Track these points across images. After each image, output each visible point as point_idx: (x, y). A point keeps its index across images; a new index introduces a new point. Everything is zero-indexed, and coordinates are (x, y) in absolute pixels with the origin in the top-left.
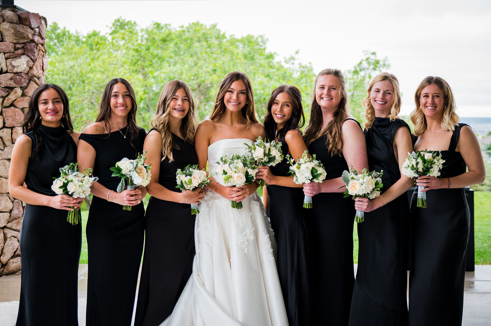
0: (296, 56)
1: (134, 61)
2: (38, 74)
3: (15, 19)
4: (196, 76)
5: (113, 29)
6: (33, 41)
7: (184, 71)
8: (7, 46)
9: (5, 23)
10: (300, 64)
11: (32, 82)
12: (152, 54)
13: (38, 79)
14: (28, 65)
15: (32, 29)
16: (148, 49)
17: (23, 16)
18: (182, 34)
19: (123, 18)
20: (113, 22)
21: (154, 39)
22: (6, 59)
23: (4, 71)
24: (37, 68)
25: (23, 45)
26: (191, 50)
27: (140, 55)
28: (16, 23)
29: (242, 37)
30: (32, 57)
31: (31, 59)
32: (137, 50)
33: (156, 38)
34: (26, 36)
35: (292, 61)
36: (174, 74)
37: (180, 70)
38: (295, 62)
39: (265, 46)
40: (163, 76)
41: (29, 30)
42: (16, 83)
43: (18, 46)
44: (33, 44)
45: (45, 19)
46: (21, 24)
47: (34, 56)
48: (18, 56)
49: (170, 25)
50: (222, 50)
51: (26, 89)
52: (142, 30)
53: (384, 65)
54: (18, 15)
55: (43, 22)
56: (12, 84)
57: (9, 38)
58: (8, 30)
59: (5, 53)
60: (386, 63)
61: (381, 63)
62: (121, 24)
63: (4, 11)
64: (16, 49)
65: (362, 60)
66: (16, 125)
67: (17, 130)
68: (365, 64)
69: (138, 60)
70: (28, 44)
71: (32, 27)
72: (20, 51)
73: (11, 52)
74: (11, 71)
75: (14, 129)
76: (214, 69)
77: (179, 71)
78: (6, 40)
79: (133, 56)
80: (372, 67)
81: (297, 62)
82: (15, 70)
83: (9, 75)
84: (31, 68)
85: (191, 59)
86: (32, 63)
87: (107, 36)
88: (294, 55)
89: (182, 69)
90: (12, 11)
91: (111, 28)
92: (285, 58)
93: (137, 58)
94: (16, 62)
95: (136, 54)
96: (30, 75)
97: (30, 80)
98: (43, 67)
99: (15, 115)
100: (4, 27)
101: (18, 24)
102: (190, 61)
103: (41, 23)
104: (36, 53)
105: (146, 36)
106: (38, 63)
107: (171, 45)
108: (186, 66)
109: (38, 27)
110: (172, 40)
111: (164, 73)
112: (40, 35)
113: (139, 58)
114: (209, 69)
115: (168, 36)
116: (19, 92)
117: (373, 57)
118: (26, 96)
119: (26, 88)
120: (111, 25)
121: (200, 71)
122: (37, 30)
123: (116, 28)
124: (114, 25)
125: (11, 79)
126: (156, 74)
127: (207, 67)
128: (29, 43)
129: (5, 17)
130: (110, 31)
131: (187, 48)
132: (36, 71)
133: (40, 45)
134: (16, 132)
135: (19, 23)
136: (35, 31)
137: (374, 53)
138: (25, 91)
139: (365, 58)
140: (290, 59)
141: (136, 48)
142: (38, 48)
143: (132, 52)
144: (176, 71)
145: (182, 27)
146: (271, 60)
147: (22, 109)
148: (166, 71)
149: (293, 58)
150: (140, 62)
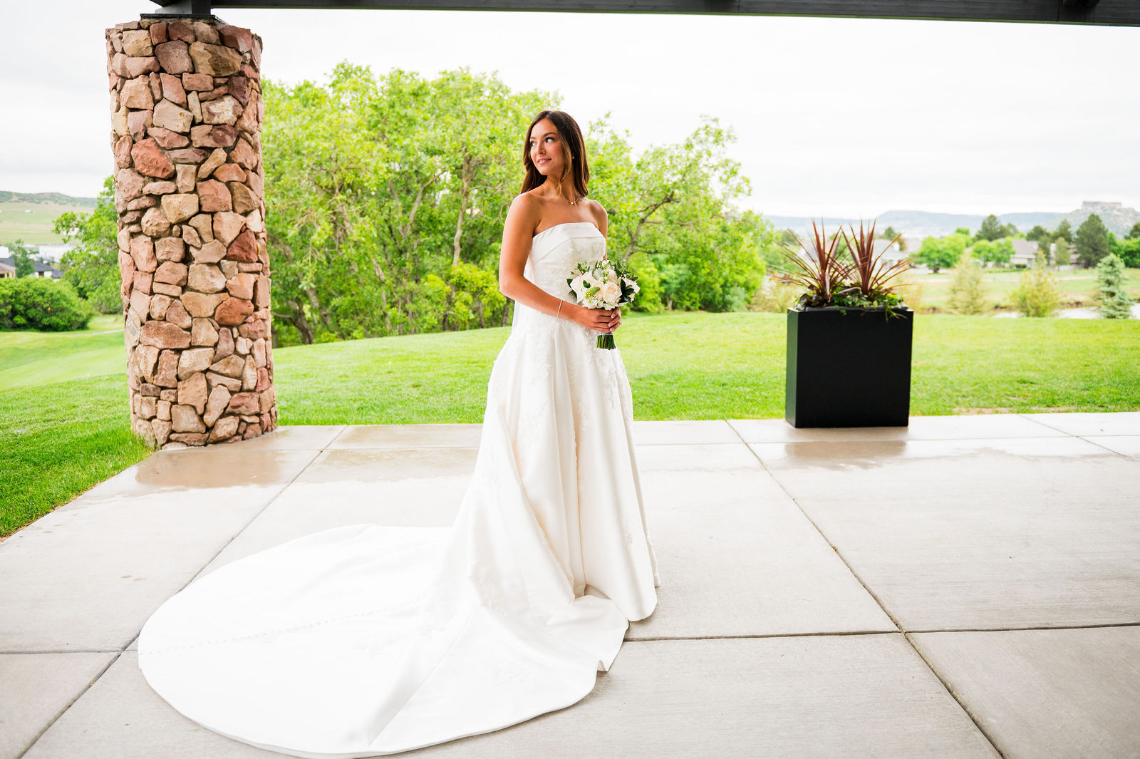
0: (608, 121)
1: (372, 124)
2: (250, 127)
3: (214, 37)
4: (465, 147)
5: (335, 78)
6: (241, 74)
7: (448, 138)
8: (202, 81)
9: (198, 43)
10: (611, 132)
11: (241, 140)
12: (398, 113)
13: (251, 135)
14: (234, 113)
15: (241, 54)
16: (392, 106)
17: (227, 33)
18: (445, 83)
19: (350, 62)
20: (335, 67)
21: (401, 92)
22: (201, 102)
23: (197, 121)
24: (249, 118)
25: (227, 79)
26: (458, 107)
27: (382, 114)
28: (214, 44)
30: (242, 100)
31: (240, 103)
32: (376, 106)
33: (405, 90)
34: (230, 64)
35: (601, 128)
36: (433, 142)
37: (441, 136)
38: (604, 129)
40: (417, 145)
41: (237, 56)
42: (216, 142)
43: (219, 81)
44: (242, 79)
45: (259, 39)
46: (225, 45)
47: (244, 98)
48: (220, 98)
49: (418, 75)
50: (503, 109)
51: (233, 152)
52: (383, 78)
53: (729, 137)
54: (219, 31)
55: (256, 43)
56: (209, 142)
57: (204, 67)
58: (203, 55)
59: (198, 93)
60: (732, 134)
61: (724, 134)
62: (346, 71)
63: (196, 23)
64: (216, 86)
65: (699, 129)
66: (218, 209)
67: (220, 217)
68: (702, 135)
69: (378, 122)
70: (234, 78)
71: (241, 50)
72: (222, 90)
73: (208, 91)
74: (209, 122)
75: (215, 215)
76: (492, 136)
77: (440, 139)
78: (200, 70)
79: (372, 115)
80: (711, 139)
81: (606, 130)
82: (215, 120)
83: (207, 128)
84: (239, 117)
85: (458, 121)
86: (242, 110)
87: (326, 88)
88: (603, 119)
89: (444, 136)
90: (209, 24)
91: (331, 77)
93: (376, 118)
94: (216, 108)
95: (376, 113)
96: (239, 129)
97: (238, 137)
98: (257, 116)
99: (217, 193)
100: (197, 49)
101: (218, 45)
102: (457, 124)
103: (253, 45)
104: (247, 95)
105: (387, 88)
106: (250, 109)
107: (428, 99)
108: (451, 131)
109: (250, 52)
110: (427, 93)
111: (418, 141)
112: (252, 64)
113: (380, 119)
114: (485, 137)
115: (421, 88)
116: (221, 154)
117: (713, 125)
118: (233, 162)
119: (233, 149)
120: (332, 72)
121: (472, 139)
122: (248, 55)
123: (339, 77)
124: (336, 72)
125: (209, 134)
126: (406, 142)
127: (480, 134)
128: (236, 76)
129: (198, 34)
130: (330, 82)
131: (452, 105)
132: (247, 123)
133: (252, 81)
134: (219, 221)
135: (219, 43)
136: (245, 57)
137: (716, 120)
138: (231, 154)
139: (703, 125)
140: (597, 124)
141: (375, 104)
142: (250, 84)
143: (369, 111)
144: (436, 138)
145: (444, 73)
147: (228, 184)
148: (420, 138)
149: (601, 124)
150: (379, 126)
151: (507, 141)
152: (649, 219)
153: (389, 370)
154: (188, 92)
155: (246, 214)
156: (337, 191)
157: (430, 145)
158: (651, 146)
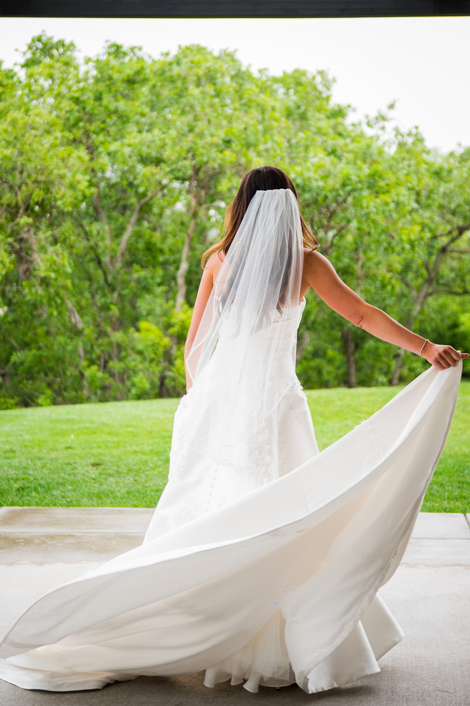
0: (390, 114)
1: (72, 121)
4: (192, 152)
5: (29, 55)
7: (169, 142)
10: (397, 129)
12: (106, 108)
16: (99, 98)
18: (167, 69)
19: (49, 34)
20: (29, 41)
21: (110, 78)
26: (184, 100)
27: (84, 108)
29: (285, 73)
32: (77, 99)
33: (116, 76)
35: (381, 123)
36: (148, 147)
37: (160, 139)
38: (387, 124)
39: (329, 93)
40: (127, 151)
49: (140, 49)
50: (244, 101)
52: (88, 60)
62: (45, 45)
69: (79, 120)
76: (227, 138)
77: (158, 143)
81: (390, 126)
87: (17, 69)
88: (385, 111)
89: (164, 139)
91: (24, 53)
92: (367, 116)
93: (77, 115)
95: (76, 108)
102: (181, 122)
105: (94, 73)
107: (145, 90)
108: (173, 133)
110: (145, 80)
111: (129, 145)
113: (82, 115)
114: (218, 140)
115: (138, 73)
120: (25, 48)
121: (200, 142)
123: (34, 54)
124: (30, 47)
126: (114, 147)
127: (212, 135)
130: (22, 61)
131: (176, 97)
140: (377, 118)
141: (76, 95)
143: (66, 105)
144: (153, 141)
145: (167, 54)
146: (340, 120)
148: (132, 141)
149: (382, 118)
150: (81, 124)
151: (248, 146)
152: (453, 246)
153: (67, 445)
156: (21, 211)
157: (145, 151)
158: (460, 145)
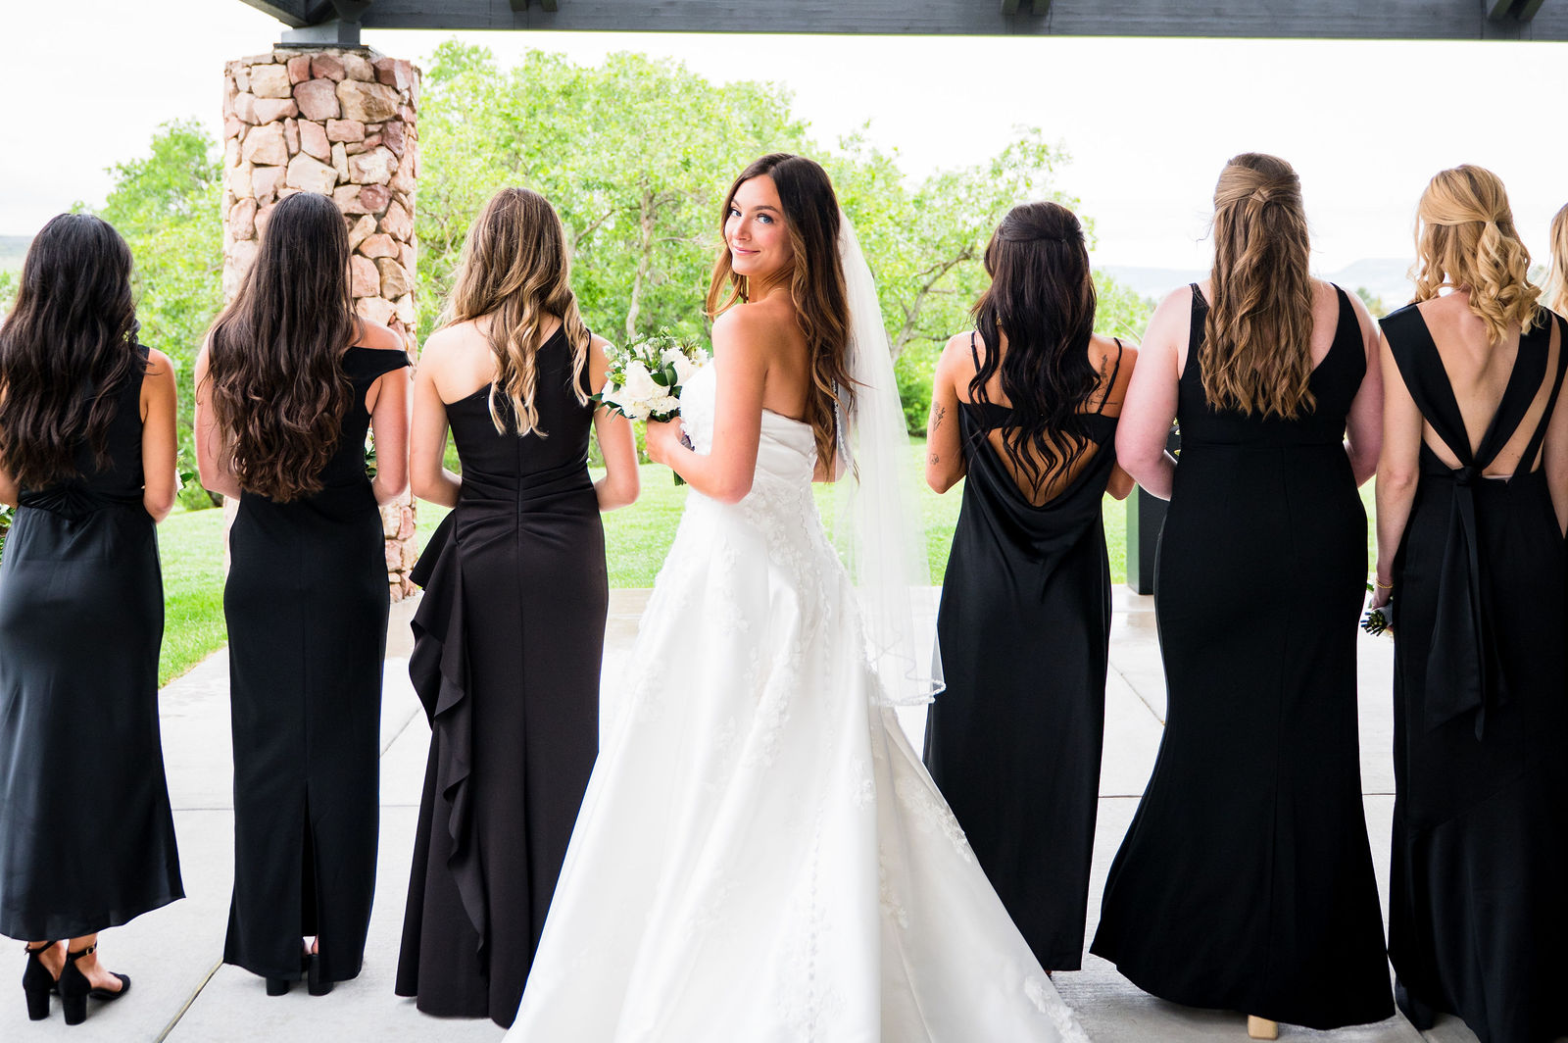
0: (866, 134)
1: (502, 142)
2: (406, 186)
3: (368, 73)
4: (644, 179)
6: (398, 118)
7: (618, 165)
8: (351, 129)
9: (346, 81)
10: (874, 150)
11: (394, 202)
12: (542, 125)
13: (406, 195)
14: (388, 168)
15: (398, 92)
16: (532, 115)
17: (382, 67)
18: (612, 82)
19: (459, 44)
21: (544, 90)
22: (349, 155)
23: (342, 181)
24: (405, 175)
25: (380, 126)
26: (634, 116)
27: (516, 127)
28: (369, 82)
29: (727, 84)
30: (397, 152)
31: (396, 155)
32: (508, 115)
33: (550, 87)
34: (386, 107)
35: (856, 145)
36: (595, 171)
37: (609, 162)
38: (862, 146)
39: (789, 108)
40: (571, 175)
41: (393, 95)
42: (365, 207)
43: (372, 128)
44: (399, 124)
45: (418, 71)
46: (380, 82)
47: (399, 148)
48: (372, 149)
51: (385, 219)
52: (514, 71)
53: (1060, 157)
54: (374, 66)
55: (416, 75)
56: (356, 208)
57: (354, 111)
58: (354, 96)
59: (345, 144)
60: (1062, 151)
61: (1052, 152)
63: (346, 55)
64: (368, 135)
65: (1011, 146)
66: (363, 294)
67: (365, 304)
68: (1016, 155)
69: (512, 139)
70: (389, 124)
71: (398, 88)
72: (375, 139)
73: (358, 142)
74: (357, 182)
75: (359, 301)
76: (686, 160)
77: (606, 166)
78: (349, 116)
79: (501, 130)
80: (1031, 160)
81: (866, 147)
82: (365, 180)
83: (354, 190)
84: (394, 174)
85: (635, 138)
86: (397, 164)
88: (860, 131)
89: (613, 161)
90: (361, 56)
92: (840, 137)
93: (509, 134)
94: (365, 162)
95: (507, 126)
96: (392, 188)
97: (391, 200)
98: (413, 171)
99: (363, 273)
100: (346, 89)
101: (372, 83)
102: (631, 142)
103: (413, 80)
104: (403, 145)
105: (522, 85)
106: (406, 163)
108: (623, 154)
109: (409, 89)
110: (584, 92)
111: (574, 170)
112: (410, 104)
113: (514, 134)
114: (674, 162)
115: (575, 83)
116: (370, 222)
117: (1034, 139)
118: (383, 232)
119: (384, 216)
121: (656, 164)
122: (406, 94)
123: (442, 62)
124: (437, 55)
125: (357, 197)
126: (556, 171)
127: (669, 157)
128: (391, 121)
129: (348, 70)
132: (403, 181)
133: (409, 125)
134: (363, 309)
135: (373, 80)
136: (403, 98)
137: (1037, 131)
138: (382, 222)
139: (1016, 140)
140: (851, 139)
141: (507, 112)
142: (406, 131)
143: (497, 122)
144: (600, 165)
146: (800, 137)
147: (376, 261)
148: (577, 165)
149: (856, 138)
150: (513, 145)
151: (711, 168)
152: (936, 285)
154: (332, 144)
155: (395, 299)
157: (591, 174)
